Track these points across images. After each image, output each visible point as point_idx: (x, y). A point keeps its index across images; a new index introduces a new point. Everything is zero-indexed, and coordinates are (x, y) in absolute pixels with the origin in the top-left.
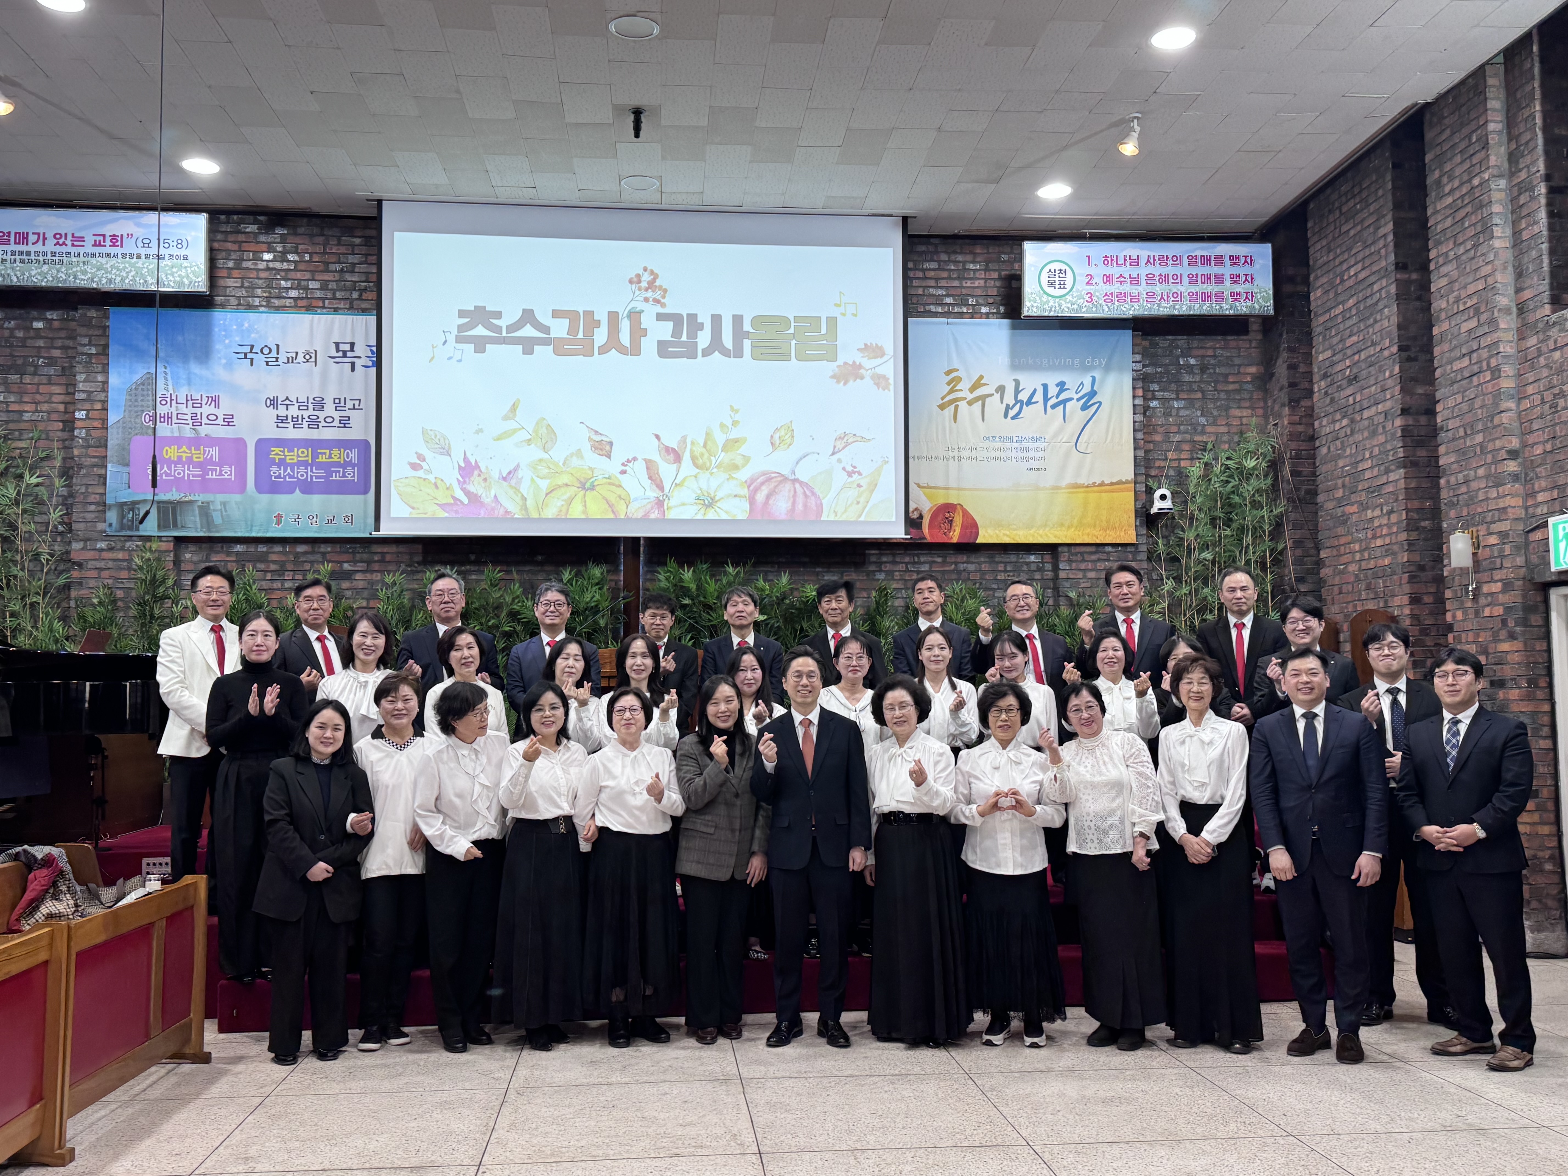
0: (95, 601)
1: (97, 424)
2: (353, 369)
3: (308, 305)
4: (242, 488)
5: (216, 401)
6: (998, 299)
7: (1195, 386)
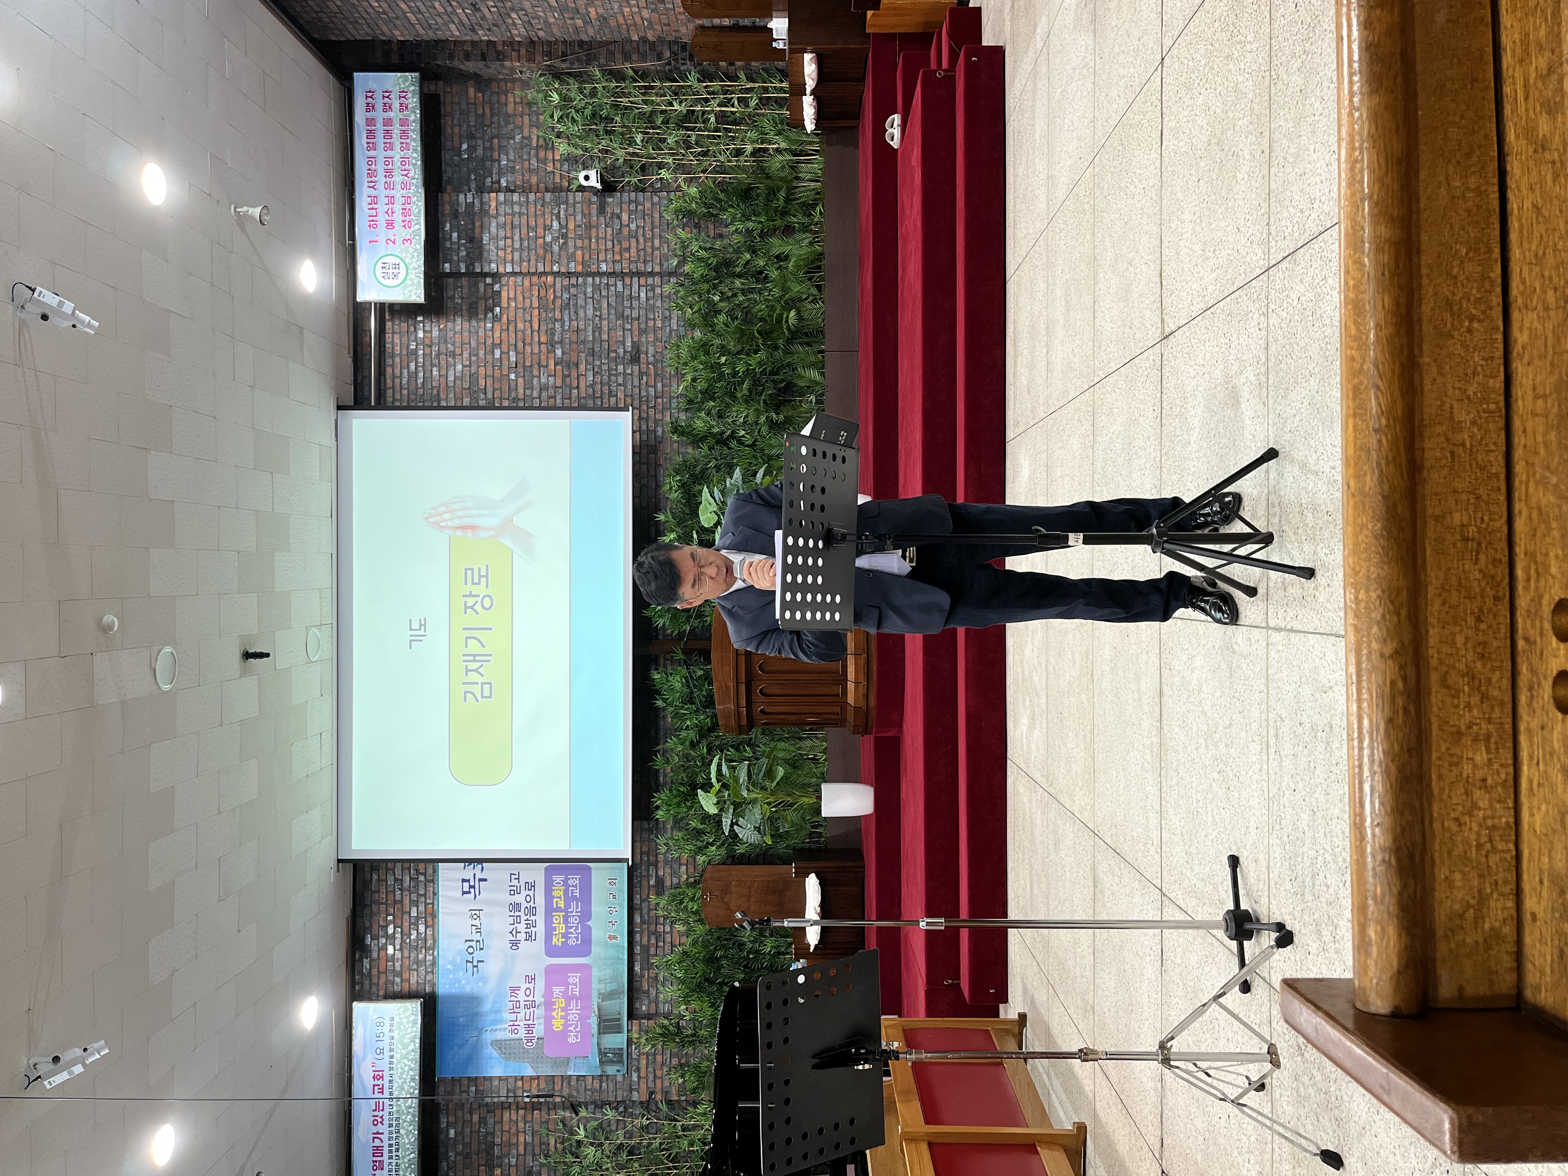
0: (681, 1081)
1: (535, 1084)
2: (485, 880)
3: (431, 917)
4: (587, 968)
5: (514, 990)
6: (410, 322)
7: (487, 144)
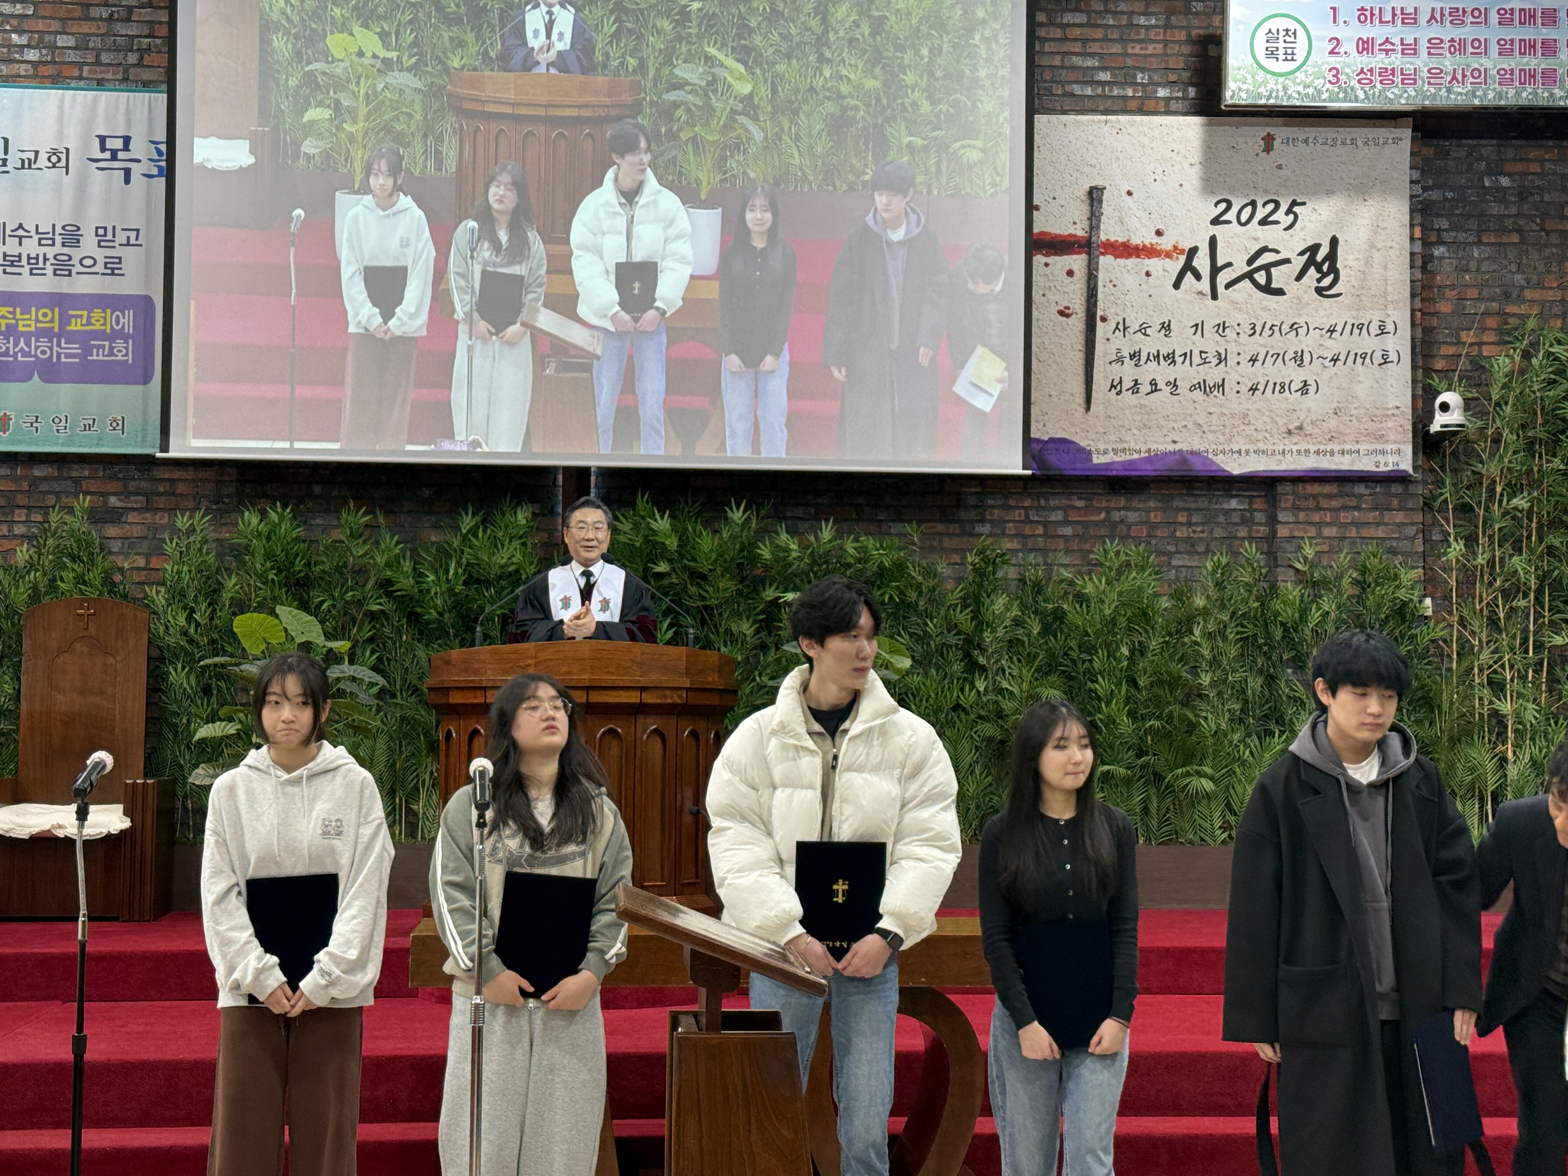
2: (127, 181)
3: (55, 74)
6: (1186, 75)
7: (1509, 222)
